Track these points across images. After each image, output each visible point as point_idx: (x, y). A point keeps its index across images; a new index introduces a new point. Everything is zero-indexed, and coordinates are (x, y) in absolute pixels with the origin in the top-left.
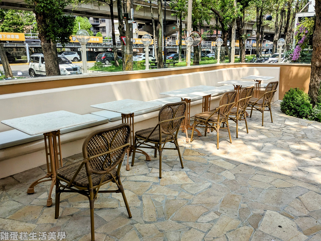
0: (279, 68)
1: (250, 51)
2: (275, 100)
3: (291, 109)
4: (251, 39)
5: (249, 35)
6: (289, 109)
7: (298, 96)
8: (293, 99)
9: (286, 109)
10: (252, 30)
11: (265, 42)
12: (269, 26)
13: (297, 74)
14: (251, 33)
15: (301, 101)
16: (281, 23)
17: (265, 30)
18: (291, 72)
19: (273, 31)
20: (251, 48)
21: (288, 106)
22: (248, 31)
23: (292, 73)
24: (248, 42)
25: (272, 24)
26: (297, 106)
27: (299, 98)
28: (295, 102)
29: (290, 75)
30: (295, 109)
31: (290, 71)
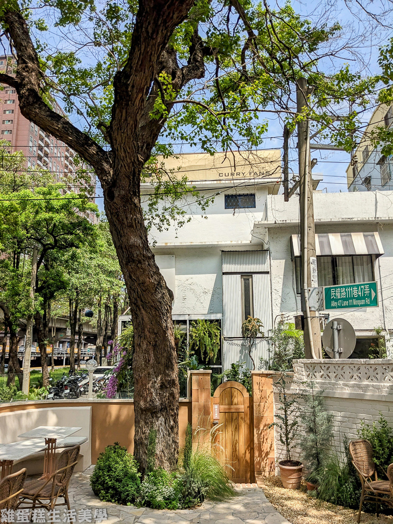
0: (89, 408)
1: (63, 360)
2: (84, 466)
3: (107, 489)
4: (66, 342)
5: (61, 335)
6: (104, 489)
7: (117, 463)
8: (109, 469)
9: (99, 490)
10: (66, 329)
11: (86, 346)
12: (90, 323)
13: (118, 417)
14: (64, 332)
15: (123, 470)
16: (105, 322)
17: (85, 329)
18: (109, 415)
19: (95, 331)
20: (65, 356)
21: (103, 483)
22: (59, 330)
23: (110, 417)
24: (61, 345)
25: (94, 321)
26: (116, 482)
27: (120, 467)
28: (113, 474)
29: (107, 421)
30: (114, 488)
31: (107, 413)
